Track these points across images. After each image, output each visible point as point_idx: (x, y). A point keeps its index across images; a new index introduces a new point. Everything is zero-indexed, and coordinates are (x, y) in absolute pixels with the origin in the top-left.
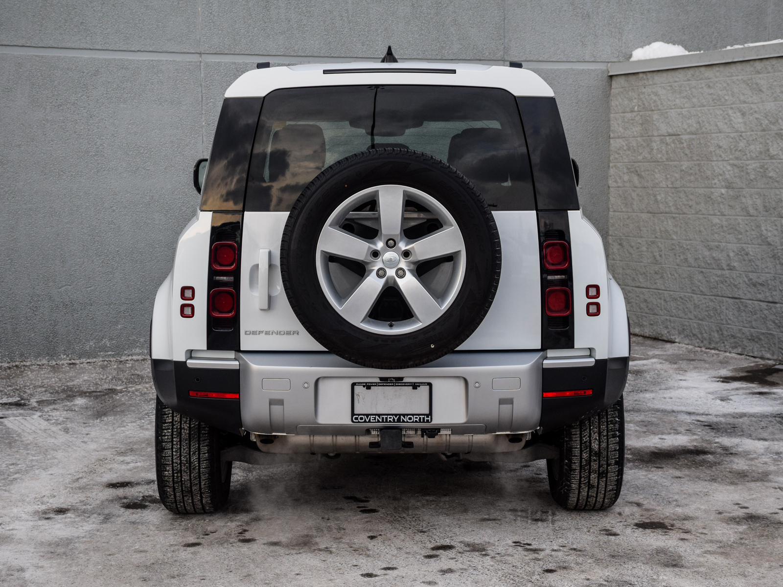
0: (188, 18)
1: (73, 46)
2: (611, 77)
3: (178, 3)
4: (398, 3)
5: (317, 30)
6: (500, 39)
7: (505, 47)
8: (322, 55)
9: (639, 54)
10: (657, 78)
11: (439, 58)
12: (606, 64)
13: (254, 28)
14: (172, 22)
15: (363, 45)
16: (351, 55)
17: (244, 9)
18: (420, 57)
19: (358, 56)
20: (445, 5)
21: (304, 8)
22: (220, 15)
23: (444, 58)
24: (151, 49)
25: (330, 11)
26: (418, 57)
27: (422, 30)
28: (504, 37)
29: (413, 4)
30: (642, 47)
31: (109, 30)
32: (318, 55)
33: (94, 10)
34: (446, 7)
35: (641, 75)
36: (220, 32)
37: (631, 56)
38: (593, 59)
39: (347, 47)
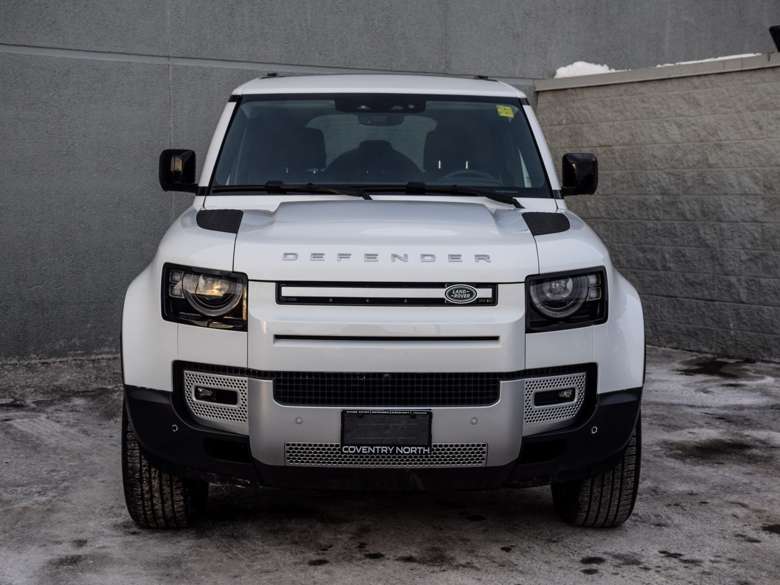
0: (158, 22)
1: (45, 45)
2: (537, 93)
3: (148, 7)
4: (352, 16)
5: (278, 38)
6: (443, 54)
7: (446, 62)
8: (283, 62)
9: (563, 72)
10: (587, 94)
11: (389, 69)
12: (532, 81)
13: (219, 34)
14: (142, 25)
15: (320, 55)
16: (309, 63)
17: (210, 15)
18: (372, 68)
19: (316, 65)
20: (394, 19)
21: (266, 17)
22: (188, 19)
23: (393, 70)
24: (121, 51)
25: (290, 20)
26: (370, 68)
27: (374, 42)
28: (446, 52)
29: (365, 17)
30: (565, 66)
31: (80, 30)
32: (279, 62)
33: (66, 10)
34: (395, 21)
35: (570, 91)
36: (188, 36)
37: (554, 74)
38: (522, 76)
39: (306, 56)
